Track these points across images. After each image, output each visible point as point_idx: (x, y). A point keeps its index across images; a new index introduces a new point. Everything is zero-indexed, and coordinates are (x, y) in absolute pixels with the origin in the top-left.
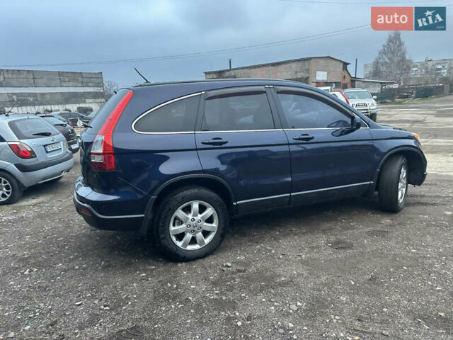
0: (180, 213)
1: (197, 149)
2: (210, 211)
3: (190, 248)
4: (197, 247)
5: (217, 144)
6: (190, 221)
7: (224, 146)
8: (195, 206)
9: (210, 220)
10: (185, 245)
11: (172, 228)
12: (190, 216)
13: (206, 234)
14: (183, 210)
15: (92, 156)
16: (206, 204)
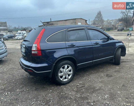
0: (61, 69)
1: (66, 48)
2: (70, 68)
3: (65, 80)
4: (66, 80)
5: (73, 46)
6: (64, 72)
7: (74, 46)
8: (66, 66)
9: (70, 71)
10: (63, 79)
11: (59, 74)
12: (65, 70)
13: (69, 75)
14: (62, 68)
15: (32, 51)
16: (69, 66)
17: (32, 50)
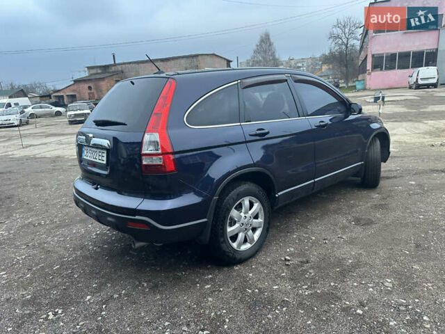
0: (234, 213)
1: (246, 142)
2: (256, 206)
3: (243, 247)
4: (248, 246)
5: (262, 135)
6: (242, 220)
7: (266, 137)
8: (246, 202)
9: (257, 216)
10: (239, 245)
11: (229, 229)
12: (242, 214)
13: (254, 230)
14: (236, 208)
15: (143, 157)
16: (254, 199)
17: (143, 152)
